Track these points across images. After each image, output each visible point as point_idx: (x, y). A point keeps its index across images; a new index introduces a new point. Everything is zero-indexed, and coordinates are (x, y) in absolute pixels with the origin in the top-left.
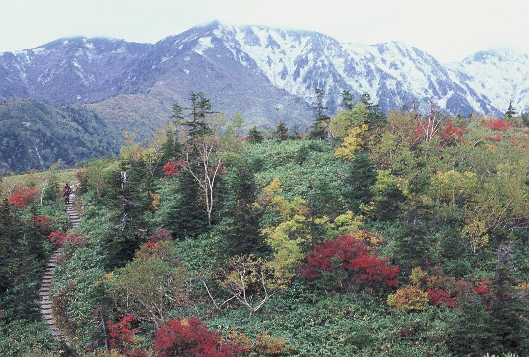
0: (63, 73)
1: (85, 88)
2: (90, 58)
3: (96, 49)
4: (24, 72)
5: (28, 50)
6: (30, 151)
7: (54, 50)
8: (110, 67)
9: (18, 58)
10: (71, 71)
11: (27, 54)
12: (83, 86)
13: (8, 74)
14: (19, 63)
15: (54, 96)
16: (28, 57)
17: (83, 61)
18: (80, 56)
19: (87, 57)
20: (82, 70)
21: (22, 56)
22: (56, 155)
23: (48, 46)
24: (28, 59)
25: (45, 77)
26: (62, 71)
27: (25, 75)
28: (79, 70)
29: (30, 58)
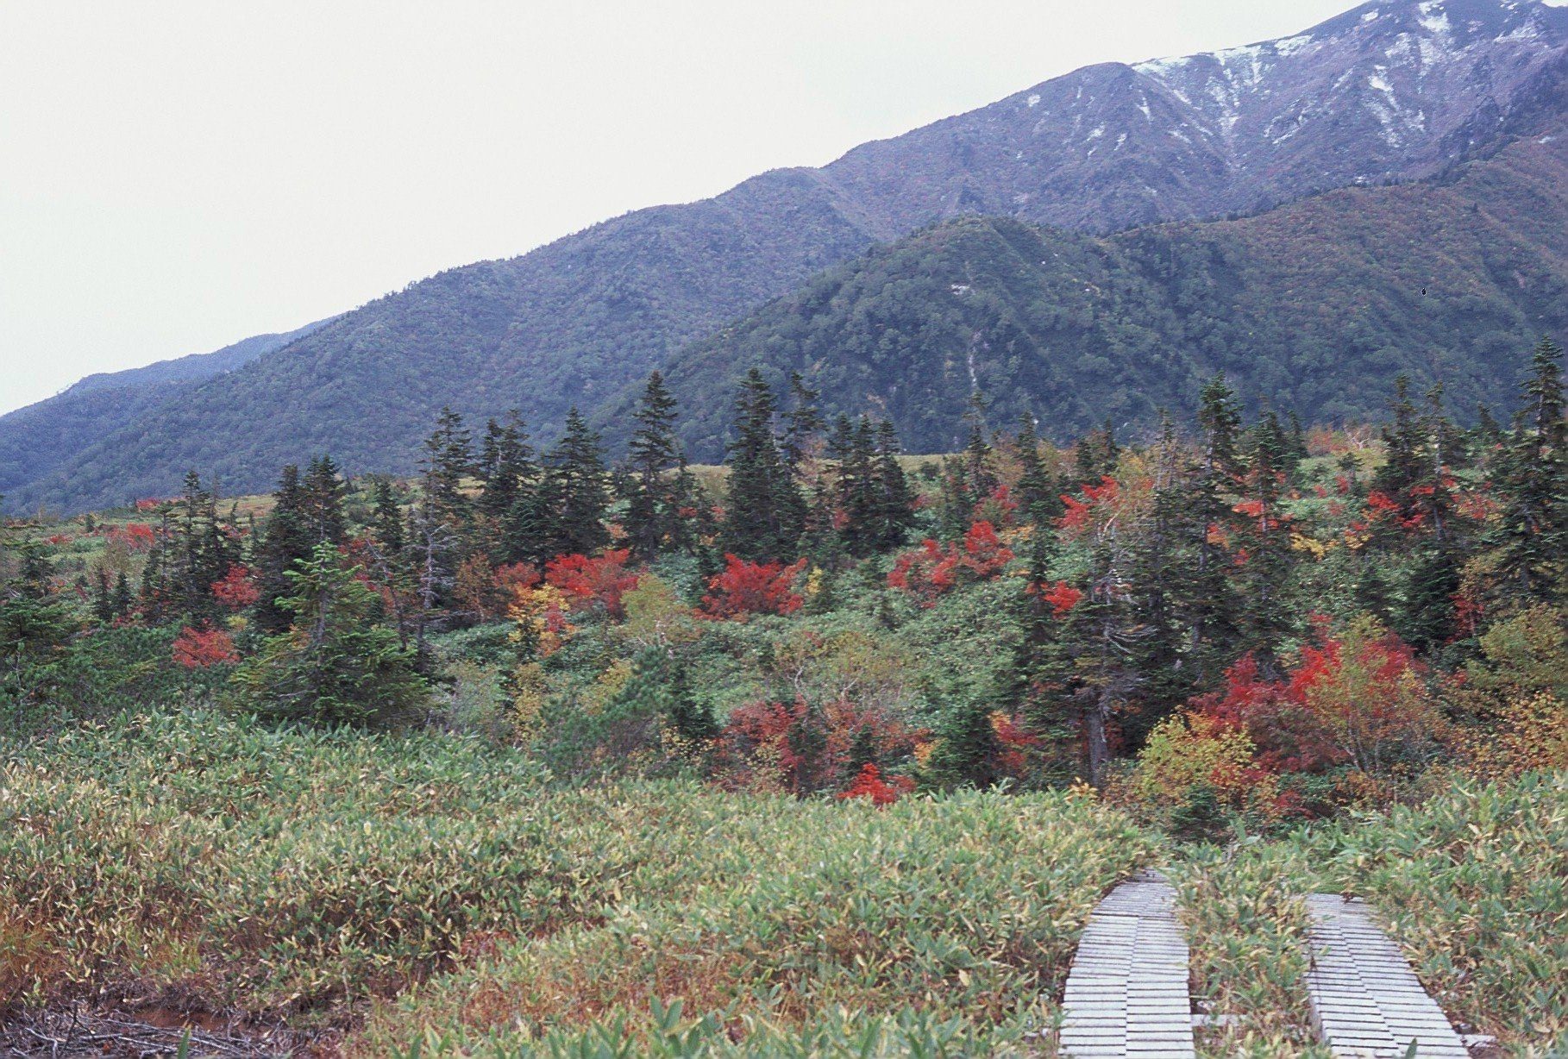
0: (1332, 112)
1: (1386, 154)
2: (1426, 61)
3: (1452, 33)
4: (1235, 109)
5: (1264, 45)
6: (950, 363)
7: (1334, 41)
8: (1477, 86)
9: (1228, 72)
10: (1357, 104)
11: (1258, 56)
12: (1383, 147)
13: (1179, 119)
14: (1227, 85)
15: (1290, 180)
16: (1256, 66)
17: (1403, 75)
18: (1399, 57)
19: (1418, 59)
20: (1392, 100)
21: (1239, 65)
22: (1014, 377)
23: (1321, 31)
24: (1256, 71)
25: (1283, 125)
26: (1332, 106)
27: (1233, 120)
28: (1383, 101)
29: (1261, 70)
